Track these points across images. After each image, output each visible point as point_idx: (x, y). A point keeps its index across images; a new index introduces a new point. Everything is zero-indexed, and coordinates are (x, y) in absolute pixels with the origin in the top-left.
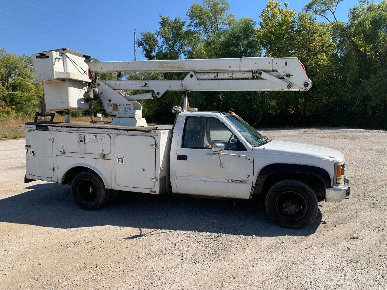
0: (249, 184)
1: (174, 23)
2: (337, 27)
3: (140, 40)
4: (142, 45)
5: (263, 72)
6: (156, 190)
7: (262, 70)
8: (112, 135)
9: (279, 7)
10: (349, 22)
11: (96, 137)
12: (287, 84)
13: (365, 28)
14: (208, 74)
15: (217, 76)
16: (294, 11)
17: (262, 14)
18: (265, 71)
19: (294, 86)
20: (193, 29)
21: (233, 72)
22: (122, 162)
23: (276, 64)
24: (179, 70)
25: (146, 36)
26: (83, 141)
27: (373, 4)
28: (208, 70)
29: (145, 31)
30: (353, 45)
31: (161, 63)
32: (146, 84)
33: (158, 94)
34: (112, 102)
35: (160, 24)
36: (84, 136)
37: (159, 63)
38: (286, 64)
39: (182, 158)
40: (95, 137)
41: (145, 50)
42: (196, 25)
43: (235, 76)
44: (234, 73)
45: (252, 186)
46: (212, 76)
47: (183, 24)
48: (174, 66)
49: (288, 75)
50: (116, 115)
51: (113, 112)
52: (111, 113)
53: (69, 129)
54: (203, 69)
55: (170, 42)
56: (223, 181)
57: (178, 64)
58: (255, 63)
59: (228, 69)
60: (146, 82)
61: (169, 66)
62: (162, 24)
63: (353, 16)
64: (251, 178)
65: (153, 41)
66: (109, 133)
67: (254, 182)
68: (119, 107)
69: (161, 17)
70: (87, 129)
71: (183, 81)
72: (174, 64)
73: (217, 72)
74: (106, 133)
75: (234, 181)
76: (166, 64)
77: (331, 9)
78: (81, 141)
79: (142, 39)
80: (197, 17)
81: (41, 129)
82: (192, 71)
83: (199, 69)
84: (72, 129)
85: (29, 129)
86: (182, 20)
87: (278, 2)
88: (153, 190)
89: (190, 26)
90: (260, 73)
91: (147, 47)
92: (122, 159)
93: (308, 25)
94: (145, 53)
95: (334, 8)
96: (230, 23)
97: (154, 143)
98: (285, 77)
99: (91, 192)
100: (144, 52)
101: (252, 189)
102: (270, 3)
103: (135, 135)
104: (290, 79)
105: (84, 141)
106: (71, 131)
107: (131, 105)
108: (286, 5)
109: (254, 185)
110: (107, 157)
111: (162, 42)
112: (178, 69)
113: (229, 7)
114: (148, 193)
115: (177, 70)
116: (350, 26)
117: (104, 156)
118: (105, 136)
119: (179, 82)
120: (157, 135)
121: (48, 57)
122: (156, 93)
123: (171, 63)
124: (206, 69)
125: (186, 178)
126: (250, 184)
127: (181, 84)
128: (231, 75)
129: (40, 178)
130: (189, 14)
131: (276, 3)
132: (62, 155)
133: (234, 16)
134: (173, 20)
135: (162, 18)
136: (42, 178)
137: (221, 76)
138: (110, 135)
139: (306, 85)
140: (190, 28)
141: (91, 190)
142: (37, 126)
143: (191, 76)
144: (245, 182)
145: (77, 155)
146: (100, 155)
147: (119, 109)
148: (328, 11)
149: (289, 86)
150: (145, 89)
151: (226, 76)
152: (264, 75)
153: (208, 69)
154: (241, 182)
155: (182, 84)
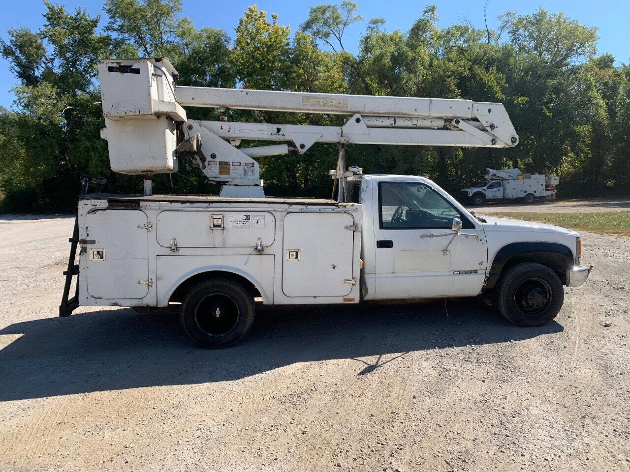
0: (481, 274)
1: (76, 20)
2: (346, 61)
3: (9, 44)
4: (13, 53)
5: (461, 121)
6: (353, 298)
7: (460, 117)
8: (278, 213)
9: (265, 19)
10: (361, 55)
11: (248, 218)
12: (491, 138)
13: (385, 65)
14: (382, 119)
15: (395, 123)
16: (287, 28)
17: (239, 27)
18: (463, 120)
19: (498, 142)
20: (114, 35)
21: (417, 118)
22: (297, 257)
23: (478, 110)
24: (337, 111)
25: (22, 36)
26: (220, 226)
27: (385, 33)
28: (383, 114)
29: (18, 28)
30: (366, 88)
31: (308, 98)
32: (279, 130)
33: (302, 146)
34: (218, 159)
35: (46, 19)
36: (223, 217)
37: (304, 96)
38: (489, 111)
39: (384, 244)
40: (245, 217)
41: (19, 63)
42: (121, 29)
43: (420, 123)
44: (419, 119)
45: (486, 277)
46: (388, 122)
47: (95, 23)
48: (329, 104)
49: (492, 127)
50: (227, 182)
51: (220, 176)
52: (216, 178)
53: (188, 204)
54: (376, 111)
55: (69, 55)
56: (446, 274)
57: (336, 102)
58: (451, 108)
59: (412, 112)
60: (279, 126)
61: (321, 103)
62: (49, 19)
63: (366, 47)
64: (484, 266)
65: (36, 48)
66: (273, 209)
67: (488, 271)
68: (232, 167)
69: (47, 4)
70: (229, 205)
71: (344, 127)
72: (329, 101)
73: (395, 117)
74: (266, 209)
75: (461, 272)
76: (315, 100)
77: (336, 33)
78: (215, 226)
79: (11, 41)
80: (123, 16)
81: (121, 208)
82: (358, 113)
83: (369, 111)
84: (195, 205)
85: (90, 207)
86: (91, 16)
87: (264, 12)
88: (350, 297)
89: (108, 29)
90: (458, 122)
91: (23, 58)
92: (297, 253)
93: (310, 52)
94: (18, 69)
95: (341, 32)
96: (184, 34)
97: (352, 224)
98: (489, 129)
99: (218, 316)
100: (16, 68)
101: (485, 281)
102: (251, 11)
103: (320, 212)
104: (495, 132)
105: (222, 226)
106: (195, 209)
107: (255, 165)
108: (274, 17)
109: (488, 275)
110: (266, 251)
111: (53, 53)
112: (337, 109)
113: (181, 7)
114: (341, 303)
115: (333, 111)
116: (363, 60)
117: (260, 251)
118: (264, 216)
119: (337, 129)
120: (356, 210)
121: (137, 71)
122: (298, 146)
123: (324, 98)
124: (380, 112)
125: (392, 275)
126: (484, 274)
127: (340, 132)
128: (415, 122)
129: (114, 301)
130: (108, 8)
131: (261, 13)
132: (172, 253)
133: (189, 23)
134: (73, 14)
135: (49, 8)
136: (119, 302)
137: (400, 123)
138: (274, 213)
139: (513, 140)
140: (110, 33)
141: (218, 313)
142: (110, 201)
143: (358, 121)
144: (476, 272)
145: (204, 251)
146: (253, 249)
147: (232, 172)
148: (332, 35)
149: (494, 141)
150: (277, 138)
151: (408, 123)
152: (462, 125)
153: (383, 112)
154: (470, 272)
155: (342, 133)
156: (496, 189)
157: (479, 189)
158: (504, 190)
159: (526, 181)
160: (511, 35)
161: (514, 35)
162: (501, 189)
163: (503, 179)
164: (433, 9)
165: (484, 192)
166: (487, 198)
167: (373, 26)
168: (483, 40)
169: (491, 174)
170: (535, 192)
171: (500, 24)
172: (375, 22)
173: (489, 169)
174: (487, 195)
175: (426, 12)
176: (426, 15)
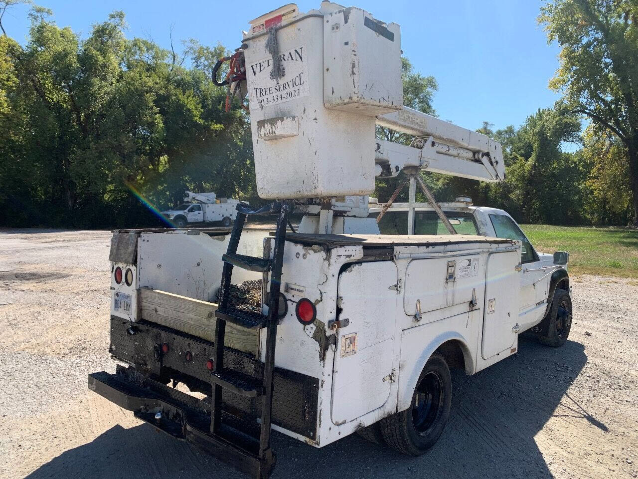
10: (31, 46)
11: (469, 263)
14: (441, 145)
15: (449, 150)
21: (460, 148)
32: (379, 146)
33: (397, 169)
36: (455, 263)
43: (461, 153)
46: (445, 149)
48: (416, 121)
53: (431, 248)
61: (410, 119)
63: (39, 38)
70: (457, 247)
71: (422, 150)
74: (479, 251)
83: (438, 135)
84: (436, 248)
85: (343, 260)
88: (514, 346)
105: (454, 277)
112: (420, 128)
116: (34, 53)
118: (479, 259)
119: (418, 152)
122: (393, 168)
124: (444, 137)
127: (420, 155)
128: (459, 151)
141: (417, 400)
142: (365, 248)
143: (433, 144)
146: (468, 304)
150: (378, 155)
151: (455, 152)
155: (422, 156)
156: (196, 212)
157: (181, 213)
158: (204, 213)
159: (222, 205)
160: (194, 61)
161: (197, 62)
162: (201, 212)
163: (201, 202)
164: (121, 16)
165: (186, 215)
166: (189, 221)
167: (35, 14)
168: (168, 60)
169: (191, 197)
170: (231, 215)
171: (184, 48)
172: (39, 11)
173: (189, 192)
174: (188, 218)
175: (112, 16)
176: (113, 19)
